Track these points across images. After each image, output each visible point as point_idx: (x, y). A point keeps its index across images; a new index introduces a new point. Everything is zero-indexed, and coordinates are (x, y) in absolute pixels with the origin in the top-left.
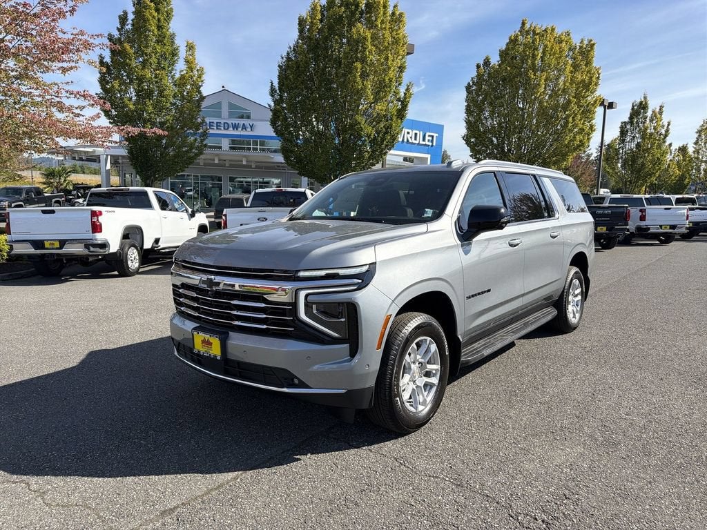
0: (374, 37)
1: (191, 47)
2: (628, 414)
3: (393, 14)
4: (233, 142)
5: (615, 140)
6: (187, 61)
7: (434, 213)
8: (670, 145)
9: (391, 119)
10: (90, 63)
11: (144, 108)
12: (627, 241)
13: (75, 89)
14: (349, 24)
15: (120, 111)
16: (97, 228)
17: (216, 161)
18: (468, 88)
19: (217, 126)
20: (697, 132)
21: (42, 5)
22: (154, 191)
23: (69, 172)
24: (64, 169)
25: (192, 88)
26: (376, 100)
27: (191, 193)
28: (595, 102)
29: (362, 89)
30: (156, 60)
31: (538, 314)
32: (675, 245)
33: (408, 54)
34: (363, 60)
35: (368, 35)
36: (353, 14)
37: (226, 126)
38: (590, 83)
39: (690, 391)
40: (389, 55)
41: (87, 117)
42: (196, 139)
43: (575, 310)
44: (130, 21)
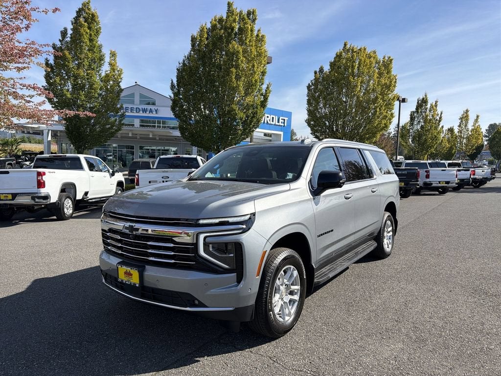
0: (245, 51)
1: (113, 55)
2: (430, 318)
3: (258, 35)
4: (142, 121)
5: (407, 123)
6: (110, 64)
7: (293, 176)
8: (443, 127)
9: (257, 108)
10: (39, 64)
11: (78, 97)
12: (418, 193)
13: (27, 82)
14: (227, 42)
15: (60, 99)
16: (41, 184)
17: (130, 135)
18: (309, 87)
19: (131, 110)
20: (460, 119)
21: (4, 22)
22: (85, 157)
23: (20, 142)
24: (15, 140)
25: (114, 84)
26: (246, 94)
27: (111, 158)
28: (394, 98)
29: (236, 87)
30: (88, 63)
31: (364, 246)
32: (449, 195)
33: (268, 63)
34: (237, 67)
35: (240, 49)
36: (229, 35)
37: (138, 110)
38: (390, 86)
39: (471, 300)
40: (255, 64)
41: (35, 103)
42: (116, 120)
43: (388, 242)
44: (69, 35)
